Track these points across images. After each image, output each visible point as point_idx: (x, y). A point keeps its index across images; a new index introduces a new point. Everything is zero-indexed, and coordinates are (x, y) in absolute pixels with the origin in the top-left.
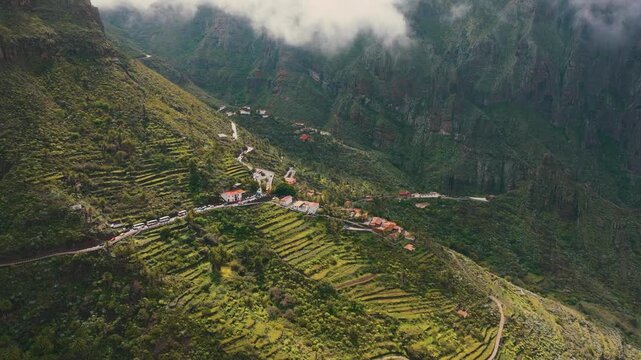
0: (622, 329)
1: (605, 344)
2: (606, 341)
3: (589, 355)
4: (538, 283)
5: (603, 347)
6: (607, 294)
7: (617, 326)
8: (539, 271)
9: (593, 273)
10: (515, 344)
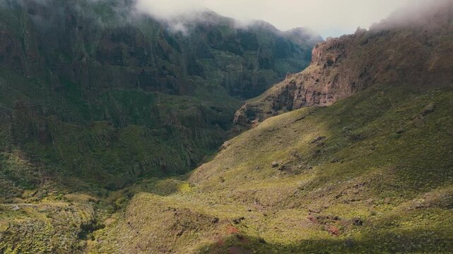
0: (93, 201)
1: (83, 216)
2: (84, 213)
3: (73, 228)
4: (33, 195)
5: (82, 218)
6: (83, 183)
7: (90, 200)
8: (32, 186)
9: (70, 173)
10: (13, 249)
